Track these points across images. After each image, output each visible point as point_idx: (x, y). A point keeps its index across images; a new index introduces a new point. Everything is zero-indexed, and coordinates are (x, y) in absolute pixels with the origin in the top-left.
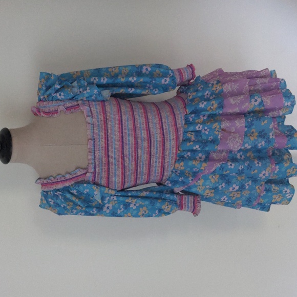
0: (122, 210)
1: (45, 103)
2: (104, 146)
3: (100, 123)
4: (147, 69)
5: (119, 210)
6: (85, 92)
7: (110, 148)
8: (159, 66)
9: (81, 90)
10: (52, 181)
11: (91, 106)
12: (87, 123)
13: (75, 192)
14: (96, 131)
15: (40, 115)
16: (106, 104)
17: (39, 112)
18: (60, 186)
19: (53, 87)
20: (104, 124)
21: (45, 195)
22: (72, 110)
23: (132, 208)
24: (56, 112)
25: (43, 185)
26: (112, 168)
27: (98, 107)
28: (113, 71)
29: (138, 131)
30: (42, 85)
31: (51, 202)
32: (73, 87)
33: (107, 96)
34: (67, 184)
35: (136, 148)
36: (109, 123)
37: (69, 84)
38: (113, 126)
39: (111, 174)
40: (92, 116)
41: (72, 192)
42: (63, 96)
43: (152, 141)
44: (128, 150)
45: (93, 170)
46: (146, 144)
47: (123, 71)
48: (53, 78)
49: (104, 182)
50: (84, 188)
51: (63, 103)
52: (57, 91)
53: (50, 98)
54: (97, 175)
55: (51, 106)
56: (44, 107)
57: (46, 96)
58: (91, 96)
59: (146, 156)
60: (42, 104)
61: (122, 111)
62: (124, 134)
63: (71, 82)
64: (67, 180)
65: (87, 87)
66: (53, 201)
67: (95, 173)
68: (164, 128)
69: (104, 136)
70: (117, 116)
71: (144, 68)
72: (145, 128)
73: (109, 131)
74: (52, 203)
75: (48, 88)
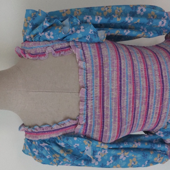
0: (111, 162)
1: (31, 44)
2: (98, 95)
3: (94, 68)
4: (142, 10)
5: (108, 162)
6: (78, 32)
7: (105, 98)
8: (154, 7)
9: (74, 29)
10: (37, 130)
11: (84, 49)
12: (79, 68)
13: (62, 144)
14: (90, 77)
15: (25, 56)
16: (102, 46)
17: (24, 53)
18: (46, 137)
19: (41, 25)
20: (100, 70)
21: (29, 143)
22: (62, 53)
23: (122, 159)
24: (43, 54)
25: (27, 132)
26: (107, 121)
27: (93, 51)
28: (105, 11)
29: (137, 79)
30: (28, 24)
31: (35, 152)
32: (64, 26)
33: (103, 37)
34: (54, 135)
35: (134, 98)
36: (106, 69)
37: (60, 22)
38: (111, 72)
39: (105, 128)
40: (85, 60)
41: (59, 144)
42: (53, 35)
43: (151, 90)
44: (126, 100)
45: (84, 122)
46: (144, 94)
47: (116, 11)
48: (40, 15)
49: (96, 136)
50: (74, 142)
51: (52, 44)
52: (45, 30)
53: (37, 38)
54: (88, 128)
55: (38, 47)
56: (30, 48)
57: (32, 36)
58: (85, 37)
59: (144, 107)
60: (27, 45)
61: (121, 55)
62: (122, 82)
63: (62, 20)
64: (54, 131)
65: (80, 26)
66: (37, 151)
67: (87, 124)
68: (164, 75)
69: (98, 84)
70: (116, 61)
71: (139, 8)
72: (144, 75)
73: (106, 79)
74: (36, 154)
75: (35, 26)
